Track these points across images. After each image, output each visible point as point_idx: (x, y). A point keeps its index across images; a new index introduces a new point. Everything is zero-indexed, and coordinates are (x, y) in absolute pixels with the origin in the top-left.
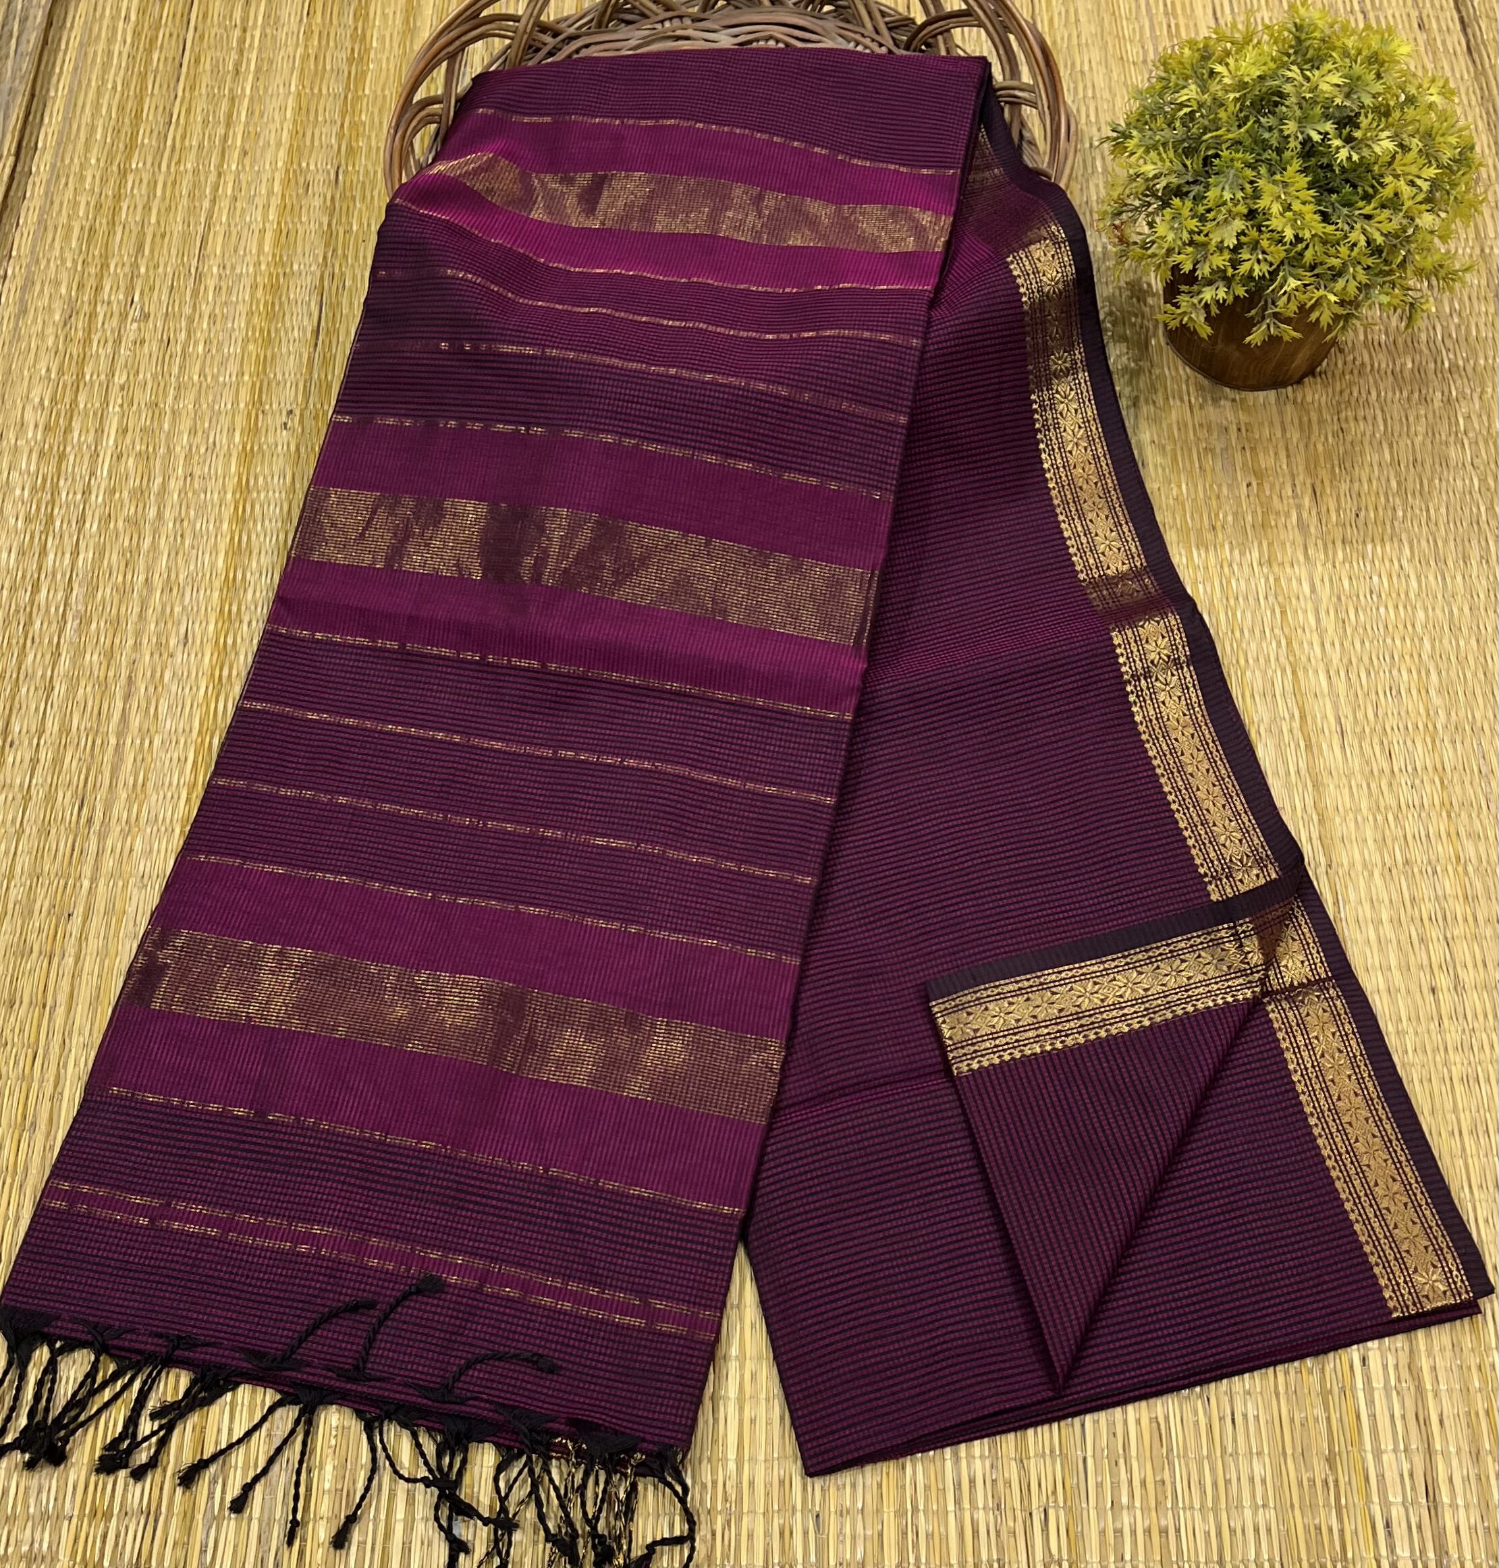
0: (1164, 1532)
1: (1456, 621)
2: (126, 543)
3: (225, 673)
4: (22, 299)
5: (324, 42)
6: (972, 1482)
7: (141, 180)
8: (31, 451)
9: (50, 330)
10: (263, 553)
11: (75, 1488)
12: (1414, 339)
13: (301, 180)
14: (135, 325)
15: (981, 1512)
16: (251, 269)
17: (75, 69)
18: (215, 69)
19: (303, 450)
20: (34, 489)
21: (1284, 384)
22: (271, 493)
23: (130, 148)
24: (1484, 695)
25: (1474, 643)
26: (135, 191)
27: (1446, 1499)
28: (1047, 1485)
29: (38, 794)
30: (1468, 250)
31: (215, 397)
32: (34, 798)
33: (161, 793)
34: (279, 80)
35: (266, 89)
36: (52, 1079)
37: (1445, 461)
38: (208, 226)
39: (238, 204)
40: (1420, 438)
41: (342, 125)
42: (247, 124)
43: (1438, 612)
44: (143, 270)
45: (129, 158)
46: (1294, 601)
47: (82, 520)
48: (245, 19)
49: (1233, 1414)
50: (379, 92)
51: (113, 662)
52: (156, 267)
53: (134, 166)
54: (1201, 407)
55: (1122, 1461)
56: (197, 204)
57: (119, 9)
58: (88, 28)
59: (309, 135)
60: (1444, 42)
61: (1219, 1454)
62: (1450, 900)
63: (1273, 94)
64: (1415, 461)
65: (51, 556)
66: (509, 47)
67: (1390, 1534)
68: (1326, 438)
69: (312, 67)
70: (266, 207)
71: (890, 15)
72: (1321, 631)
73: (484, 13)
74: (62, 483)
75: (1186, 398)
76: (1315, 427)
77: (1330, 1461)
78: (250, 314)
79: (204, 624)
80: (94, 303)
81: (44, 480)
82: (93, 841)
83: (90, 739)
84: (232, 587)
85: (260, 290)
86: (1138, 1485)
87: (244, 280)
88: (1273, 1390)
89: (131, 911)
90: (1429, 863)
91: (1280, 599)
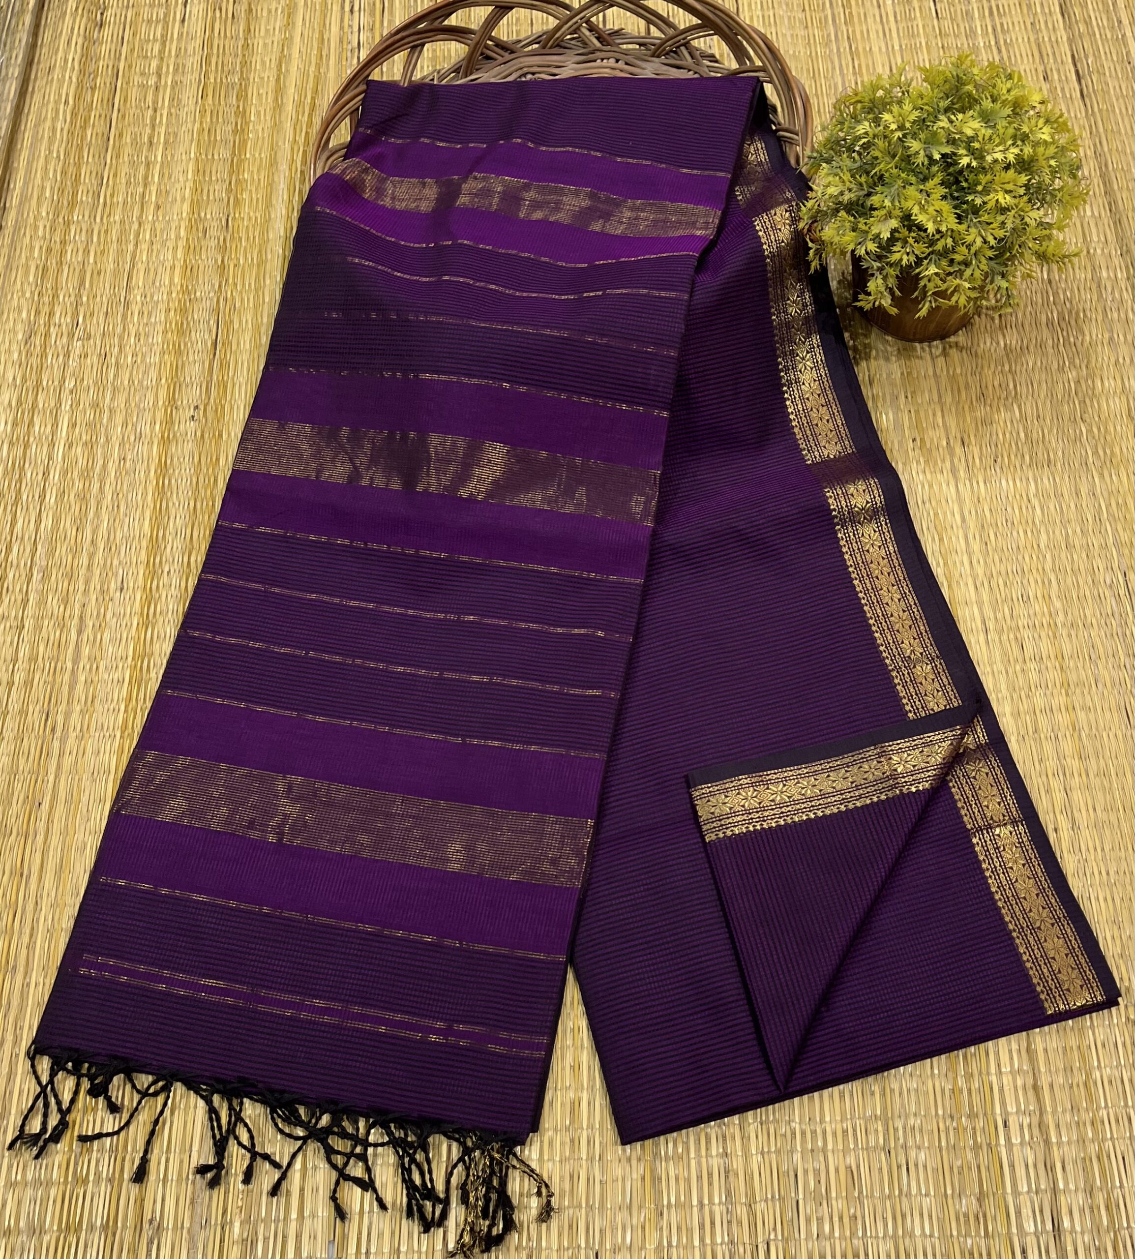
2: (77, 512)
5: (214, 120)
7: (81, 229)
9: (15, 347)
13: (201, 228)
14: (79, 343)
16: (165, 297)
18: (134, 141)
19: (206, 436)
22: (183, 470)
23: (72, 204)
24: (1093, 597)
26: (77, 238)
27: (1066, 1224)
28: (770, 1223)
31: (140, 397)
33: (106, 706)
34: (182, 150)
35: (173, 156)
36: (28, 932)
38: (133, 264)
39: (154, 247)
41: (230, 183)
42: (159, 184)
44: (85, 299)
45: (71, 212)
48: (155, 102)
49: (907, 1164)
50: (257, 155)
51: (68, 605)
52: (95, 297)
53: (75, 218)
56: (124, 247)
57: (60, 95)
59: (205, 191)
60: (1063, 89)
61: (897, 1193)
65: (20, 523)
69: (206, 138)
70: (175, 249)
74: (27, 465)
78: (165, 332)
79: (135, 574)
80: (48, 325)
81: (14, 464)
82: (56, 744)
83: (53, 665)
84: (155, 545)
85: (172, 313)
86: (836, 1219)
87: (160, 306)
88: (937, 1144)
89: (84, 799)
90: (1053, 730)
91: (939, 529)
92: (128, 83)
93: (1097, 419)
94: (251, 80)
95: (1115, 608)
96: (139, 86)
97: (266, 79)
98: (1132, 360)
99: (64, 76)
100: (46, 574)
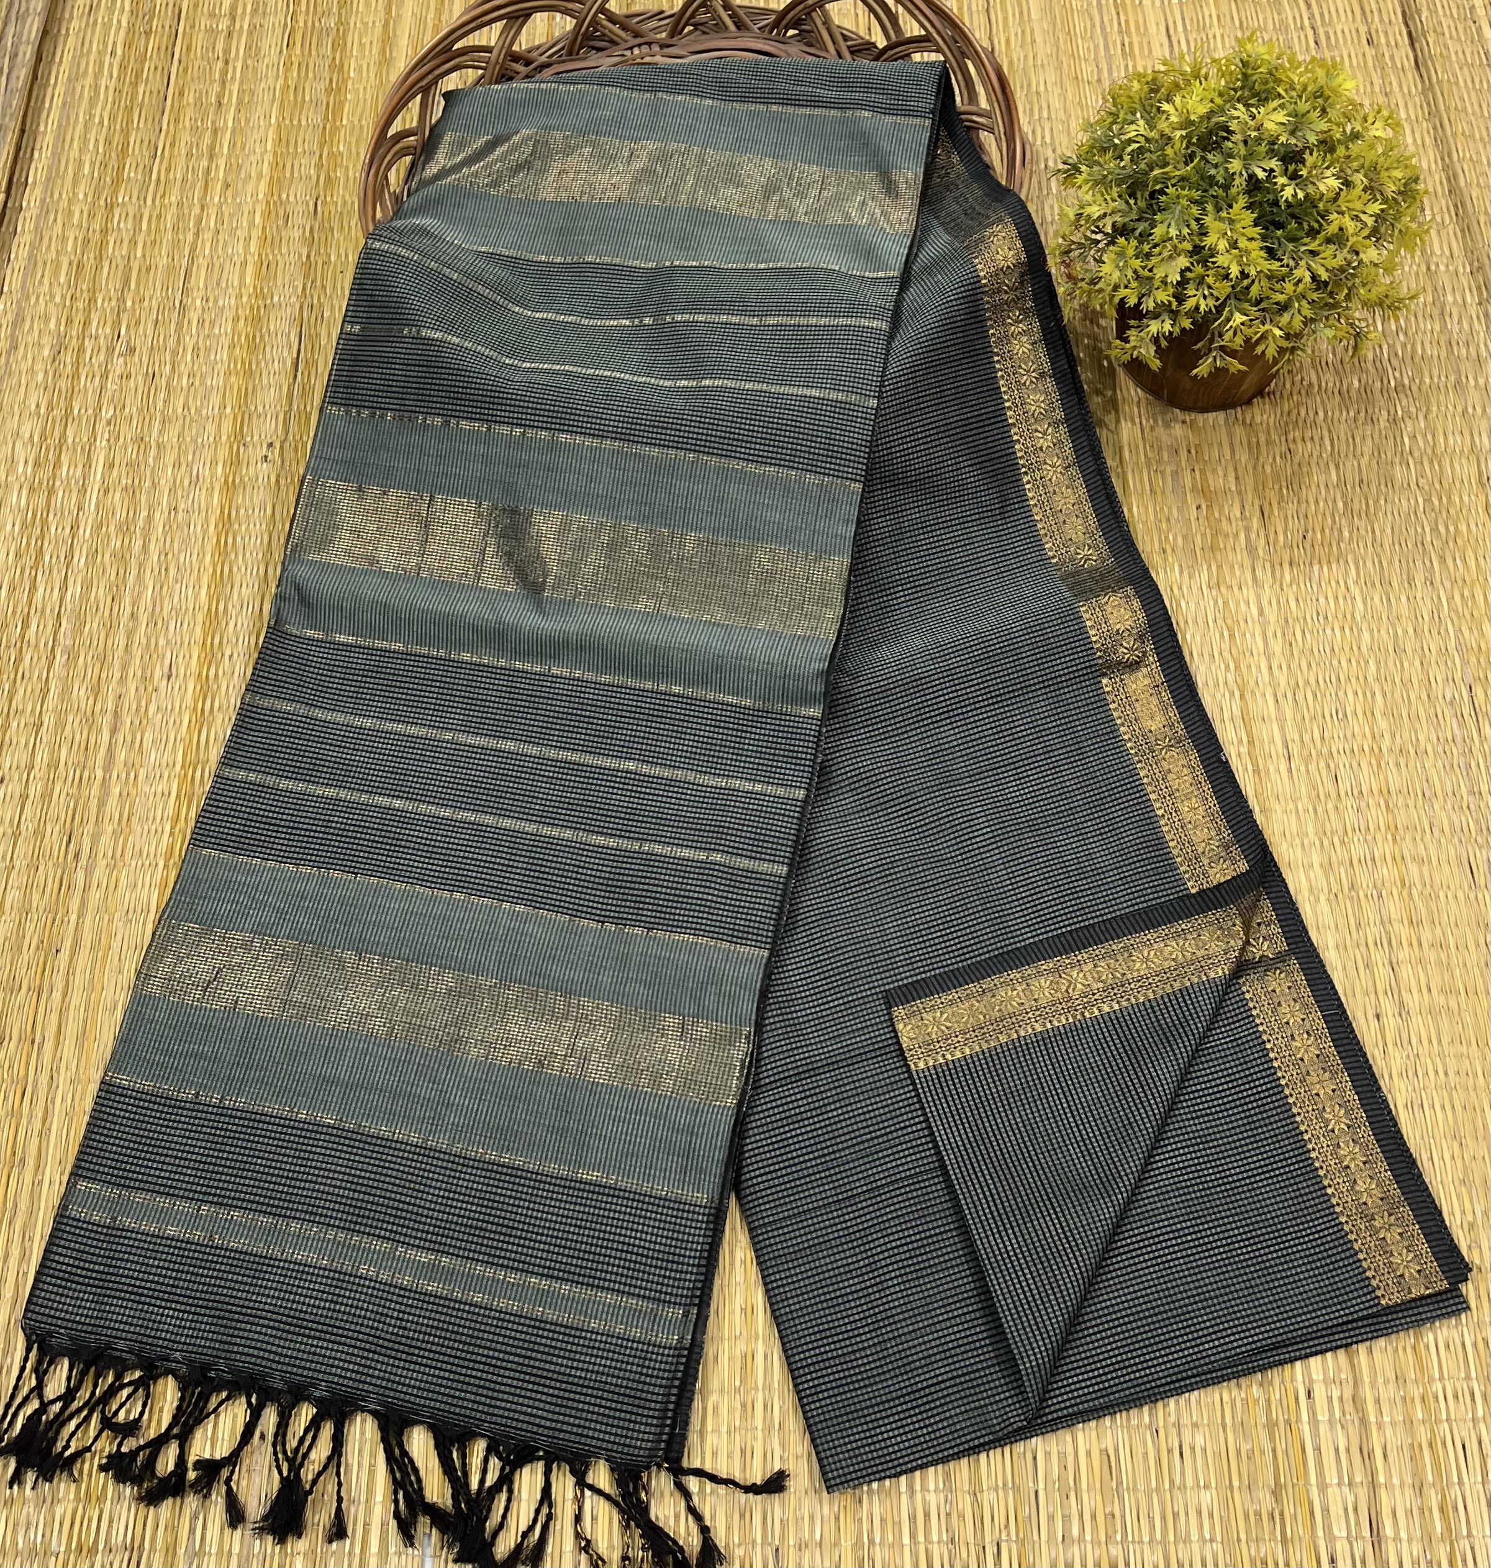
1: (1401, 643)
2: (113, 578)
3: (208, 706)
4: (12, 335)
5: (303, 75)
6: (927, 1515)
7: (127, 215)
8: (21, 488)
9: (39, 366)
10: (244, 586)
11: (62, 1523)
12: (1361, 361)
13: (282, 212)
14: (121, 360)
15: (936, 1546)
16: (233, 302)
17: (64, 104)
18: (198, 102)
19: (282, 482)
20: (24, 526)
21: (1233, 405)
22: (252, 525)
23: (117, 181)
24: (1428, 717)
25: (1417, 663)
26: (122, 225)
27: (1389, 1531)
28: (1000, 1519)
29: (27, 829)
30: (1415, 267)
31: (198, 430)
32: (23, 833)
33: (146, 827)
34: (260, 112)
35: (248, 120)
36: (40, 1115)
37: (1390, 481)
38: (192, 258)
39: (220, 236)
40: (1366, 457)
41: (321, 156)
42: (229, 156)
43: (1383, 632)
44: (129, 303)
45: (115, 192)
46: (1242, 623)
47: (70, 554)
48: (227, 51)
49: (1181, 1447)
50: (356, 122)
51: (100, 695)
52: (142, 300)
53: (120, 200)
54: (1152, 429)
55: (1072, 1495)
56: (181, 237)
57: (105, 44)
58: (76, 62)
59: (289, 166)
60: (1392, 57)
61: (1167, 1487)
62: (1396, 925)
64: (1361, 481)
65: (41, 591)
66: (483, 76)
68: (1274, 459)
69: (292, 98)
70: (248, 239)
71: (852, 39)
72: (1269, 655)
73: (455, 47)
74: (51, 516)
75: (1137, 420)
76: (1264, 449)
77: (1276, 1493)
78: (232, 347)
79: (187, 657)
80: (82, 337)
81: (34, 516)
82: (80, 875)
83: (78, 773)
84: (214, 620)
85: (242, 322)
86: (1087, 1517)
87: (227, 312)
88: (1219, 1421)
89: (116, 946)
90: (1375, 887)
91: (1229, 622)
92: (193, 27)
93: (1437, 486)
94: (352, 25)
95: (1457, 732)
96: (206, 31)
97: (370, 25)
98: (1484, 411)
99: (110, 20)
100: (72, 656)
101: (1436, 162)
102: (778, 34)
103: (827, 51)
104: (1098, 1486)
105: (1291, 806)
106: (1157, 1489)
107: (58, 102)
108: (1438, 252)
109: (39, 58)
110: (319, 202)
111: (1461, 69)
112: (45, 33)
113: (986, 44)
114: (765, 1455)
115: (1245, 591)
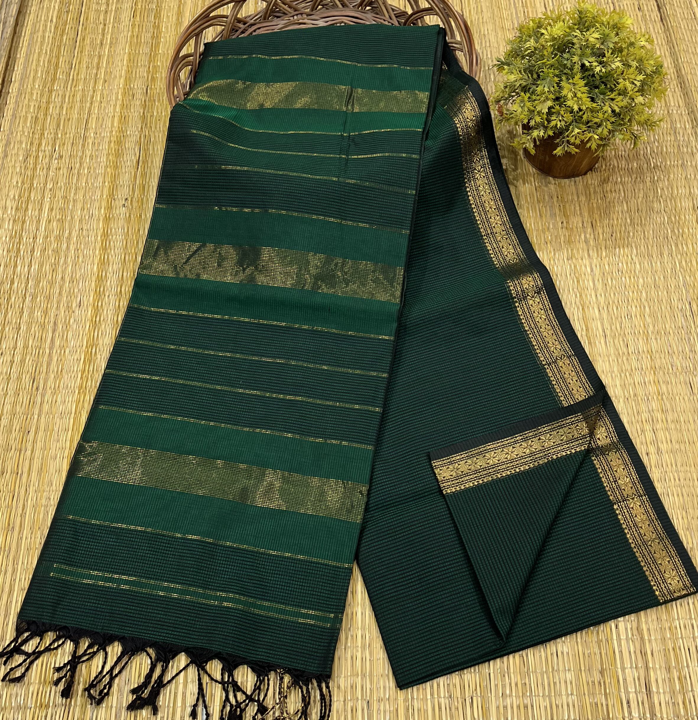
0: (526, 707)
1: (658, 283)
2: (53, 261)
3: (98, 319)
4: (5, 150)
5: (140, 30)
7: (59, 95)
8: (10, 220)
9: (18, 165)
10: (115, 264)
11: (32, 694)
12: (637, 154)
13: (131, 93)
14: (56, 161)
15: (443, 699)
16: (108, 134)
17: (29, 44)
18: (92, 42)
19: (132, 216)
20: (11, 237)
21: (578, 176)
22: (118, 236)
23: (54, 80)
24: (670, 317)
25: (665, 293)
26: (56, 100)
27: (654, 689)
28: (473, 686)
29: (14, 376)
30: (662, 112)
31: (92, 193)
32: (12, 378)
33: (69, 375)
34: (120, 47)
35: (115, 51)
36: (21, 507)
37: (651, 209)
38: (89, 114)
39: (102, 104)
40: (640, 199)
41: (149, 67)
42: (106, 68)
43: (649, 279)
44: (60, 136)
45: (53, 85)
46: (583, 276)
47: (33, 251)
48: (105, 20)
49: (556, 652)
50: (166, 52)
51: (47, 315)
52: (66, 134)
53: (55, 88)
54: (540, 187)
55: (506, 675)
56: (84, 105)
57: (48, 17)
58: (34, 26)
59: (134, 72)
60: (650, 16)
61: (551, 670)
62: (655, 412)
63: (570, 43)
64: (638, 209)
65: (19, 267)
66: (223, 30)
67: (629, 707)
68: (598, 201)
69: (135, 41)
70: (115, 106)
71: (396, 11)
72: (595, 289)
73: (211, 15)
74: (24, 234)
75: (533, 183)
76: (592, 195)
77: (602, 672)
78: (108, 155)
79: (88, 297)
80: (38, 151)
81: (16, 233)
82: (39, 398)
83: (37, 351)
84: (100, 279)
85: (112, 144)
86: (513, 685)
87: (105, 139)
89: (56, 429)
90: (646, 395)
91: (577, 275)
92: (89, 9)
93: (674, 211)
94: (163, 7)
95: (684, 324)
96: (95, 11)
97: (172, 7)
98: (695, 176)
99: (50, 6)
100: (34, 297)
101: (671, 64)
102: (362, 9)
103: (385, 16)
104: (518, 671)
105: (606, 358)
106: (546, 672)
107: (26, 44)
108: (672, 104)
109: (17, 24)
110: (149, 88)
111: (682, 20)
112: (19, 12)
113: (460, 12)
114: (362, 659)
115: (584, 260)
